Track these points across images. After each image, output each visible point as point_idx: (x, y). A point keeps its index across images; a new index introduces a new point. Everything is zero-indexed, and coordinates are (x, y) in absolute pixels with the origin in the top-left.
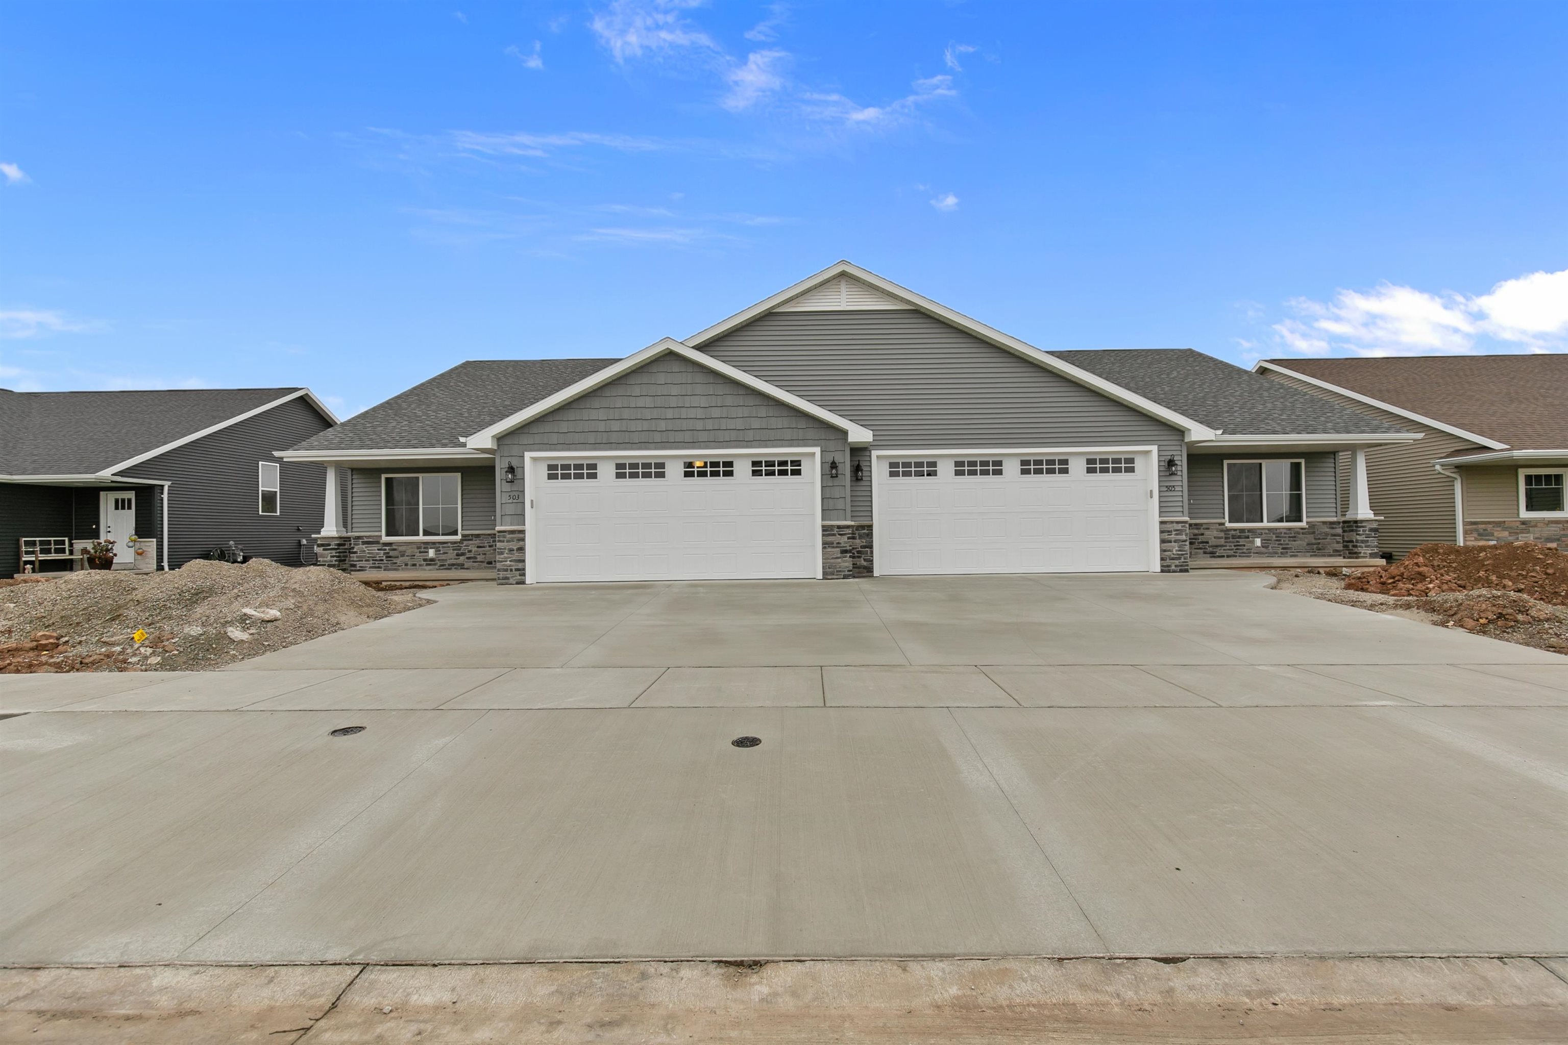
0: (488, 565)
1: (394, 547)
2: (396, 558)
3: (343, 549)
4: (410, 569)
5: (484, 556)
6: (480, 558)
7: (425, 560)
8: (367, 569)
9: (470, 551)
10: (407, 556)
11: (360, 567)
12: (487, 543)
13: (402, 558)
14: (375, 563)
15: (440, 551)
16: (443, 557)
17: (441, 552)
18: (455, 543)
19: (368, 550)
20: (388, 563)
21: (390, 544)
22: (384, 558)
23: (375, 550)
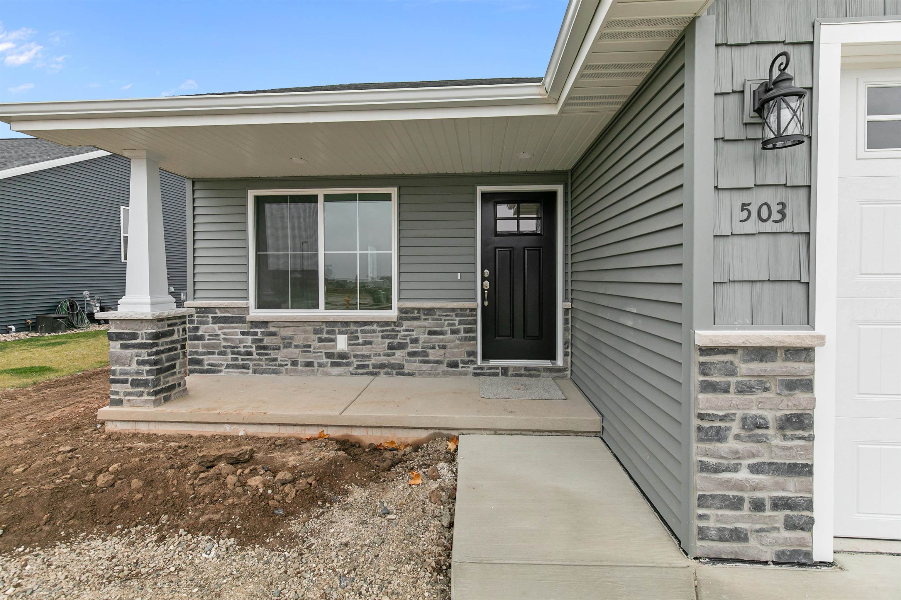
0: (450, 369)
1: (272, 329)
2: (274, 349)
3: (167, 343)
4: (302, 372)
5: (442, 351)
6: (433, 354)
7: (329, 355)
8: (223, 368)
9: (415, 341)
10: (296, 347)
11: (209, 365)
12: (449, 325)
13: (285, 350)
14: (237, 359)
15: (357, 338)
16: (364, 350)
17: (360, 341)
18: (387, 324)
19: (224, 334)
20: (261, 360)
21: (264, 323)
22: (254, 349)
23: (236, 334)
